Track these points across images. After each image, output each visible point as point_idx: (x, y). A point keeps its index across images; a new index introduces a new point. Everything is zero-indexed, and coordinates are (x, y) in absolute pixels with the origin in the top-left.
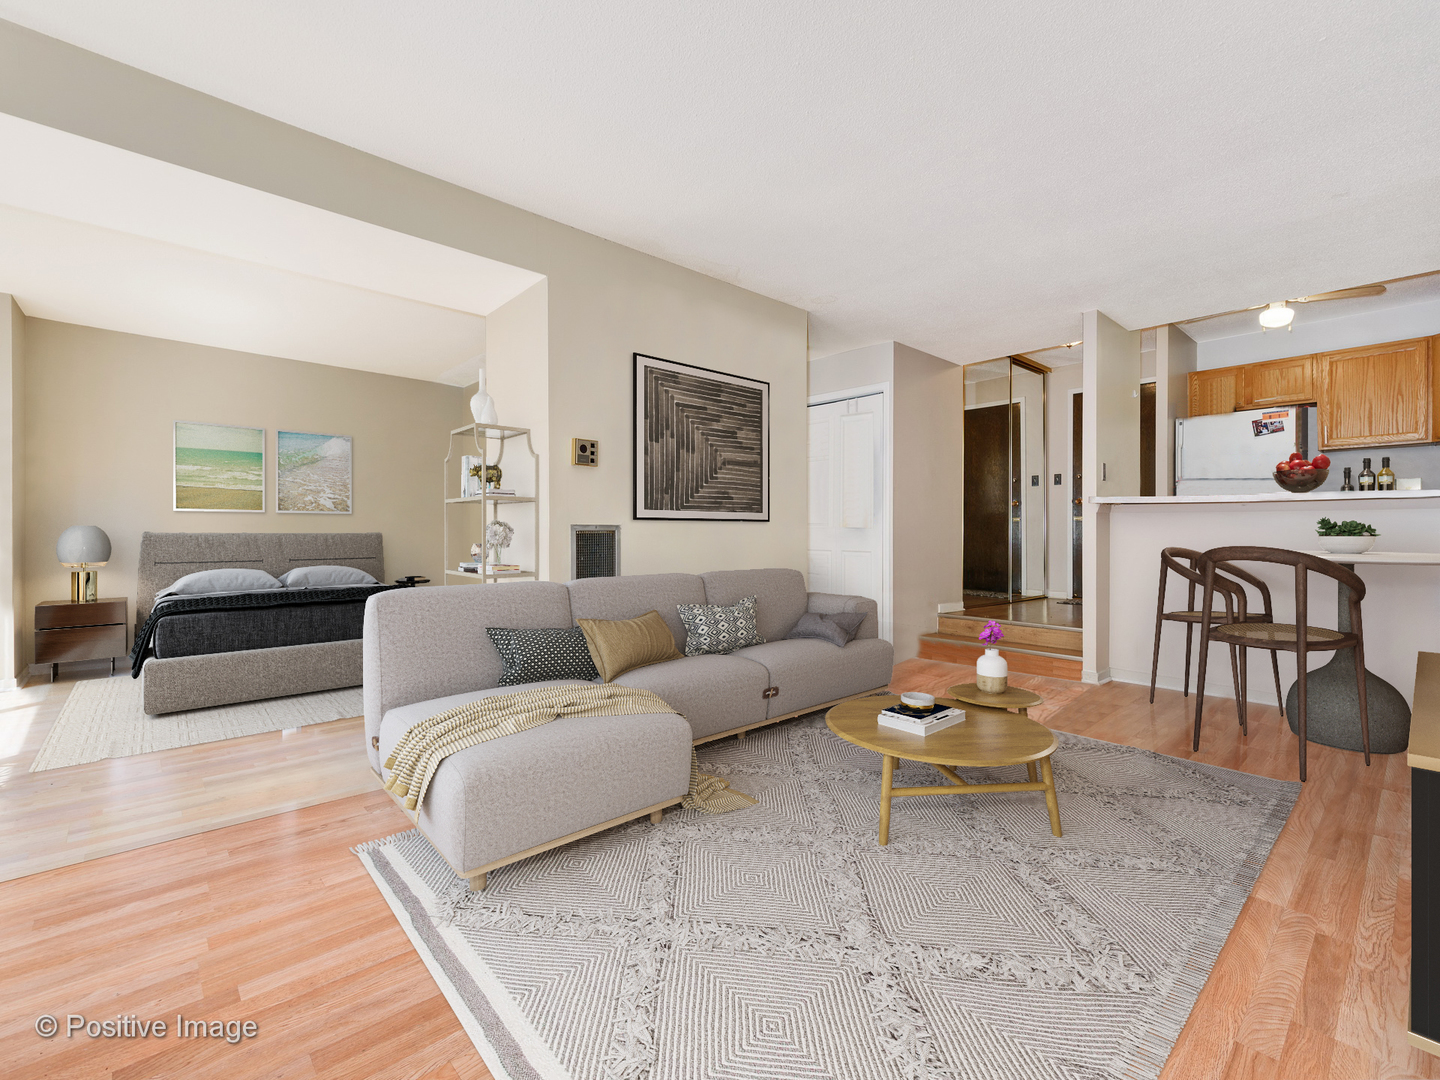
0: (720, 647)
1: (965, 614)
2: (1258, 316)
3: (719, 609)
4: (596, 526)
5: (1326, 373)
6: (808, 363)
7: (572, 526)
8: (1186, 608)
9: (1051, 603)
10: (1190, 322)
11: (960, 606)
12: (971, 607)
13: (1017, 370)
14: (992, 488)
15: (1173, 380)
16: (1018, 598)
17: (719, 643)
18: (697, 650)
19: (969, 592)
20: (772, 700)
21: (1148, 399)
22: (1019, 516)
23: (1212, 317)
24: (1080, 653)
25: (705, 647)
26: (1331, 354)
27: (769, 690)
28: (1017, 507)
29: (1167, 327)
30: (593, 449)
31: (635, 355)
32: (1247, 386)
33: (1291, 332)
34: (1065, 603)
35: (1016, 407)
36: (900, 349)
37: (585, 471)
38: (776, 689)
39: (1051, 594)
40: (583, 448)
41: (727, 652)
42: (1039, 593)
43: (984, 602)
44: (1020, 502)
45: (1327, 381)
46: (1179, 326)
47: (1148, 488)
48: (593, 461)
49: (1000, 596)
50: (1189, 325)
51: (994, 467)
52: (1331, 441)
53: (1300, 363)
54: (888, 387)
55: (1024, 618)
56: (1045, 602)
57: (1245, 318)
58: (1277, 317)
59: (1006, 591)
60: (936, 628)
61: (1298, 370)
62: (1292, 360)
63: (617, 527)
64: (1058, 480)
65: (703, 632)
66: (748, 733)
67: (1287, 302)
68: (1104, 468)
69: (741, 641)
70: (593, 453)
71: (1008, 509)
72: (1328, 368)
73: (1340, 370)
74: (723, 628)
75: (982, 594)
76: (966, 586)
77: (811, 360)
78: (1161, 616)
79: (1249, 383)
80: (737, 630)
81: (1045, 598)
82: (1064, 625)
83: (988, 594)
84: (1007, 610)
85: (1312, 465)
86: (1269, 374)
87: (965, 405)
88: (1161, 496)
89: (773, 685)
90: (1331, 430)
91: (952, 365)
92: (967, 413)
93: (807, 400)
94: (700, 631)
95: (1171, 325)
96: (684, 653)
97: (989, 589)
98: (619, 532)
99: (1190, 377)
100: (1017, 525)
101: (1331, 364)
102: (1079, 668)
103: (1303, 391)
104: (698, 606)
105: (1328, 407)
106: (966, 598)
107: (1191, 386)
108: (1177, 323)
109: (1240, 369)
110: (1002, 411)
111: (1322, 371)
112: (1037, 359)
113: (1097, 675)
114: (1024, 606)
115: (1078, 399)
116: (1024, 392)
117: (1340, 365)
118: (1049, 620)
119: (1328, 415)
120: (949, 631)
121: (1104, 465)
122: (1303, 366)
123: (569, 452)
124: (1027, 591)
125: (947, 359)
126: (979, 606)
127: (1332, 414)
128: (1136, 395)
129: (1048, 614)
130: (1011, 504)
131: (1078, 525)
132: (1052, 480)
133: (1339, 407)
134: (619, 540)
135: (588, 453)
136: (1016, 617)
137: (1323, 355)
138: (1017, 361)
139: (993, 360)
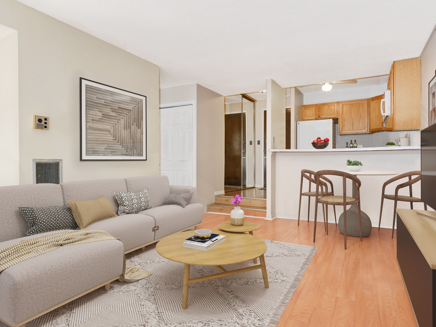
0: (134, 211)
1: (225, 195)
2: (322, 87)
3: (133, 194)
4: (48, 160)
5: (341, 109)
6: (160, 90)
7: (34, 160)
8: (308, 191)
9: (256, 189)
10: (301, 87)
11: (223, 192)
12: (228, 192)
13: (245, 100)
14: (236, 145)
15: (296, 108)
16: (245, 188)
17: (133, 209)
18: (124, 212)
19: (227, 186)
20: (157, 232)
21: (288, 114)
22: (245, 156)
23: (308, 86)
24: (265, 208)
25: (127, 211)
26: (342, 102)
27: (155, 227)
28: (245, 153)
29: (294, 88)
30: (46, 121)
31: (81, 79)
32: (318, 111)
33: (331, 93)
34: (261, 189)
35: (244, 114)
36: (199, 87)
37: (42, 132)
38: (158, 227)
39: (256, 186)
40: (40, 120)
41: (137, 212)
42: (252, 186)
43: (232, 190)
44: (246, 151)
45: (341, 111)
46: (297, 88)
47: (288, 146)
48: (46, 127)
49: (239, 187)
50: (301, 88)
51: (236, 137)
52: (342, 132)
53: (333, 104)
54: (194, 102)
55: (247, 196)
56: (254, 189)
57: (317, 87)
58: (327, 88)
59: (240, 185)
60: (214, 201)
61: (333, 107)
62: (331, 103)
63: (61, 160)
64: (259, 143)
65: (126, 204)
66: (146, 247)
67: (330, 83)
68: (274, 139)
69: (143, 207)
70: (46, 123)
71: (241, 154)
72: (341, 107)
73: (345, 108)
74: (135, 202)
75: (232, 187)
76: (225, 184)
77: (161, 88)
78: (301, 194)
79: (319, 110)
80: (141, 202)
81: (254, 187)
82: (260, 198)
83: (234, 187)
84: (241, 192)
85: (324, 141)
86: (325, 108)
87: (225, 112)
88: (293, 149)
89: (156, 226)
90: (342, 128)
91: (220, 96)
92: (226, 116)
93: (160, 106)
94: (125, 204)
95: (295, 88)
96: (117, 214)
97: (234, 185)
98: (62, 163)
99: (302, 107)
100: (245, 160)
101: (342, 105)
102: (265, 214)
103: (334, 114)
104: (123, 193)
105: (341, 120)
106: (225, 188)
107: (302, 110)
108: (297, 87)
109: (316, 105)
110: (239, 115)
111: (340, 108)
112: (252, 96)
113: (271, 216)
114: (247, 191)
115: (265, 112)
116: (247, 109)
117: (345, 106)
118: (256, 196)
119: (341, 123)
120: (219, 202)
121: (274, 137)
122: (334, 105)
123: (32, 122)
124: (248, 185)
125: (219, 93)
126: (230, 192)
127: (342, 122)
128: (284, 112)
129: (255, 194)
130: (242, 151)
131: (265, 159)
132: (257, 143)
133: (344, 120)
134: (62, 166)
135: (43, 123)
136: (244, 196)
137: (340, 102)
138: (244, 96)
139: (235, 95)
